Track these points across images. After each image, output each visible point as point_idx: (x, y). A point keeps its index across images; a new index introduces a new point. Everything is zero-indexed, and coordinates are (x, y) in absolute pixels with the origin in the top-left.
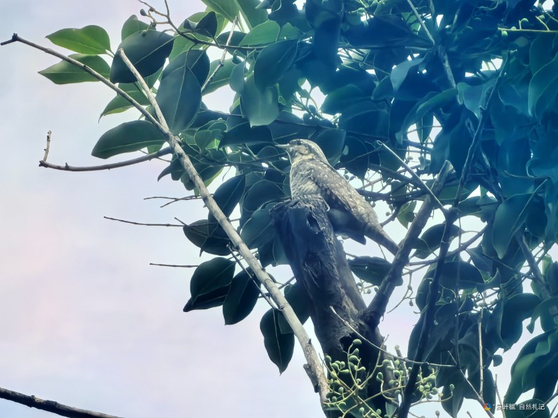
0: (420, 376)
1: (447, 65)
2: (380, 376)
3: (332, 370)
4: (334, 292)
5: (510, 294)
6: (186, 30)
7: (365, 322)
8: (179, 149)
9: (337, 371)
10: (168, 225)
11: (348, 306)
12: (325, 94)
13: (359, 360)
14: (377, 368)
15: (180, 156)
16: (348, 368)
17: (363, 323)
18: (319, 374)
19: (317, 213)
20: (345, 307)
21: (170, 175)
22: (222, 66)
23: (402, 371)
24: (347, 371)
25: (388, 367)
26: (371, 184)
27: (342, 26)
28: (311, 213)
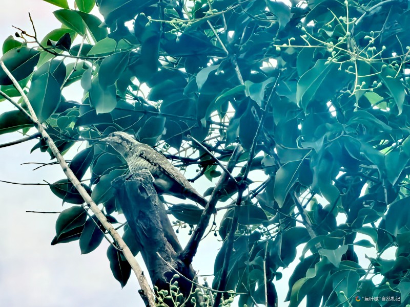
0: (222, 299)
1: (237, 69)
2: (193, 300)
3: (158, 297)
4: (159, 240)
5: (286, 227)
6: (49, 47)
7: (182, 261)
8: (45, 134)
9: (162, 297)
10: (38, 184)
11: (169, 249)
12: (150, 88)
13: (178, 289)
14: (191, 294)
15: (46, 139)
16: (170, 295)
17: (180, 262)
18: (149, 297)
19: (145, 184)
20: (167, 250)
21: (39, 149)
22: (75, 70)
23: (209, 296)
24: (169, 297)
25: (199, 293)
26: (185, 150)
27: (161, 41)
28: (141, 184)
